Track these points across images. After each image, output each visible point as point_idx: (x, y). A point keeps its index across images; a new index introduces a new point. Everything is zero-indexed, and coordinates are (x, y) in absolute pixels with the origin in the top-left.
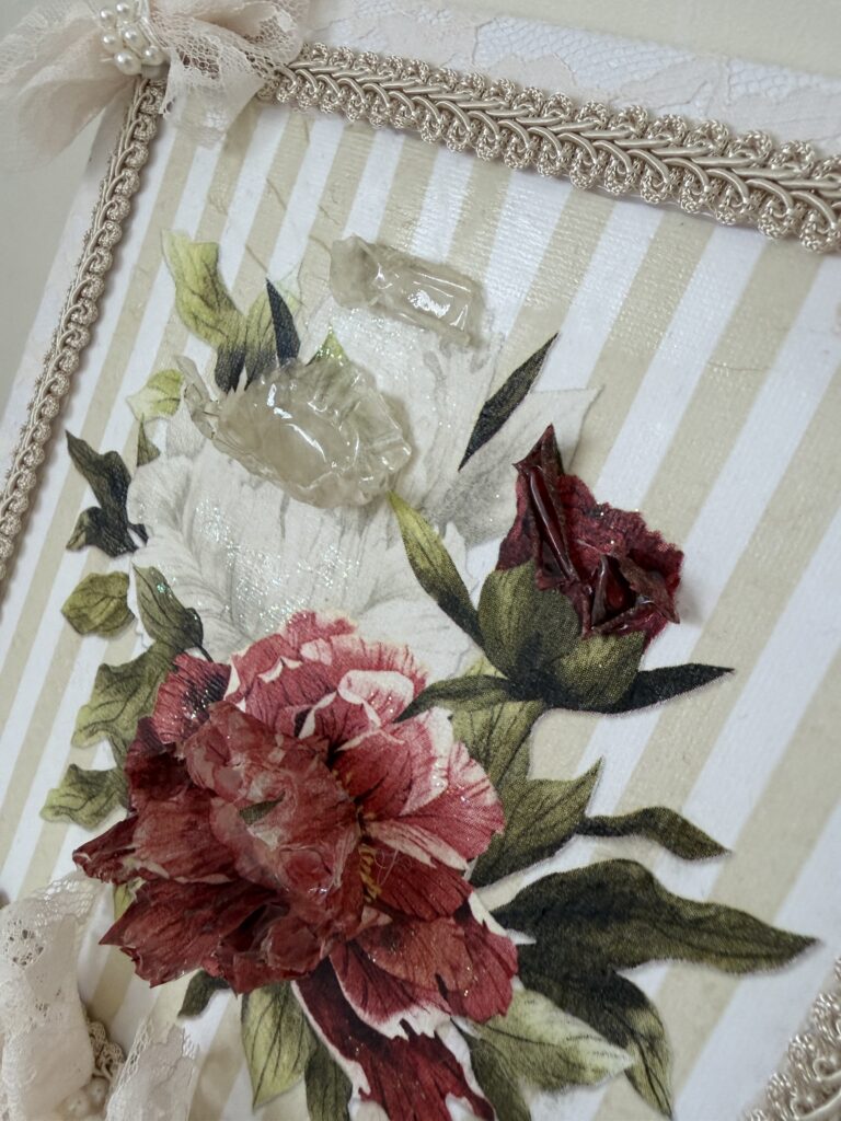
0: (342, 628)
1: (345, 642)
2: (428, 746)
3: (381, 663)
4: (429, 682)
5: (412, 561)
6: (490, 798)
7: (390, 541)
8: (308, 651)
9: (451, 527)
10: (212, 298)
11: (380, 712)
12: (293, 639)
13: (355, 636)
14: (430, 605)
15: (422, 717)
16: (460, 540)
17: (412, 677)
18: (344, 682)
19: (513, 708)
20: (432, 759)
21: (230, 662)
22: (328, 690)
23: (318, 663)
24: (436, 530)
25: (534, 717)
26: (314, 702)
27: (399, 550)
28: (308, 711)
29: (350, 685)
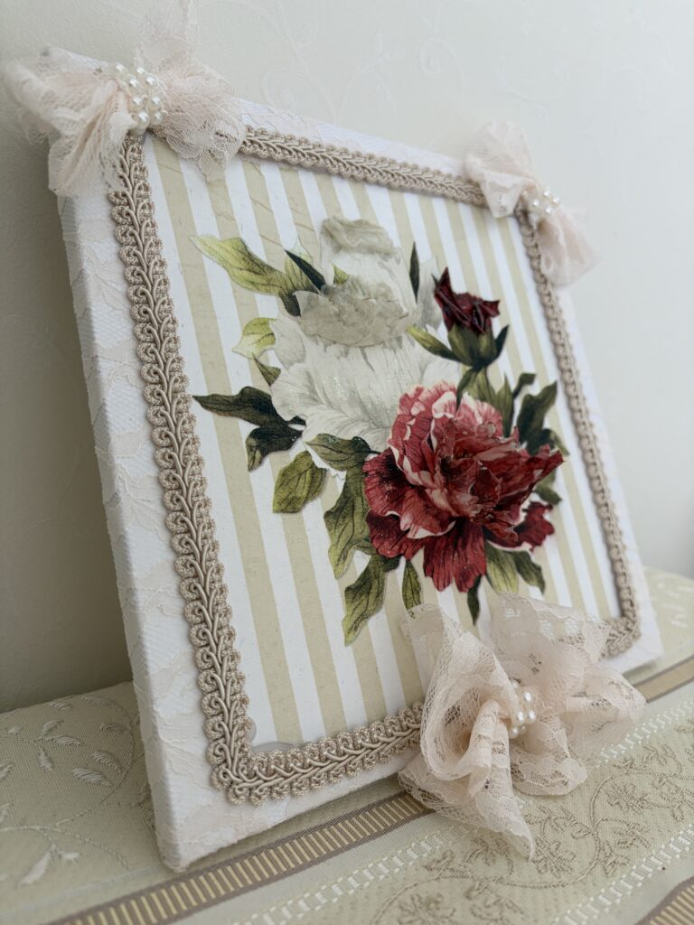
0: (419, 391)
1: (424, 396)
2: (470, 410)
3: (439, 393)
4: (456, 387)
5: (425, 347)
6: (493, 410)
7: (413, 344)
8: (415, 411)
9: (428, 326)
10: (256, 268)
11: (451, 412)
12: (406, 412)
13: (425, 390)
14: (439, 359)
15: (462, 402)
16: (432, 328)
17: (451, 390)
18: (433, 412)
19: (480, 376)
20: (473, 414)
21: (388, 446)
22: (431, 420)
23: (421, 413)
24: (424, 330)
25: (485, 374)
26: (429, 430)
27: (417, 345)
28: (430, 436)
29: (436, 411)
